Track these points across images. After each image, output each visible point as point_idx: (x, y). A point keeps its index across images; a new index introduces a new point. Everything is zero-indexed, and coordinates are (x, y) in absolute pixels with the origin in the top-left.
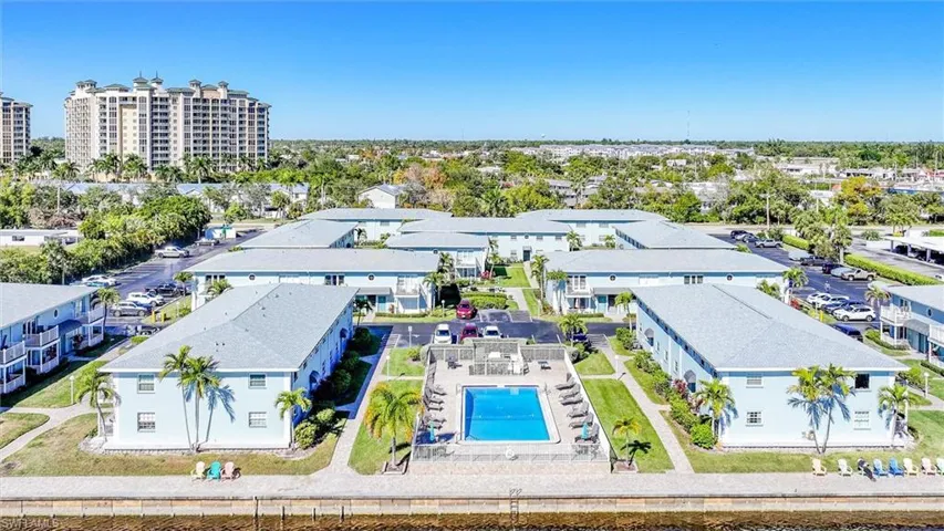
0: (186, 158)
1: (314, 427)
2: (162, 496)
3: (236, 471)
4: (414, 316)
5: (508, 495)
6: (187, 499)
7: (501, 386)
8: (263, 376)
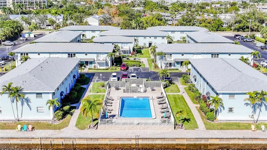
0: (13, 4)
1: (62, 112)
2: (5, 137)
3: (33, 128)
4: (103, 70)
5: (135, 137)
6: (15, 138)
7: (135, 97)
8: (41, 94)
